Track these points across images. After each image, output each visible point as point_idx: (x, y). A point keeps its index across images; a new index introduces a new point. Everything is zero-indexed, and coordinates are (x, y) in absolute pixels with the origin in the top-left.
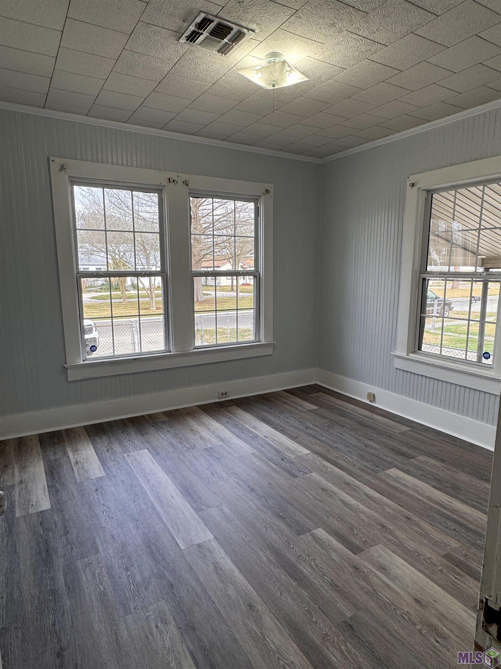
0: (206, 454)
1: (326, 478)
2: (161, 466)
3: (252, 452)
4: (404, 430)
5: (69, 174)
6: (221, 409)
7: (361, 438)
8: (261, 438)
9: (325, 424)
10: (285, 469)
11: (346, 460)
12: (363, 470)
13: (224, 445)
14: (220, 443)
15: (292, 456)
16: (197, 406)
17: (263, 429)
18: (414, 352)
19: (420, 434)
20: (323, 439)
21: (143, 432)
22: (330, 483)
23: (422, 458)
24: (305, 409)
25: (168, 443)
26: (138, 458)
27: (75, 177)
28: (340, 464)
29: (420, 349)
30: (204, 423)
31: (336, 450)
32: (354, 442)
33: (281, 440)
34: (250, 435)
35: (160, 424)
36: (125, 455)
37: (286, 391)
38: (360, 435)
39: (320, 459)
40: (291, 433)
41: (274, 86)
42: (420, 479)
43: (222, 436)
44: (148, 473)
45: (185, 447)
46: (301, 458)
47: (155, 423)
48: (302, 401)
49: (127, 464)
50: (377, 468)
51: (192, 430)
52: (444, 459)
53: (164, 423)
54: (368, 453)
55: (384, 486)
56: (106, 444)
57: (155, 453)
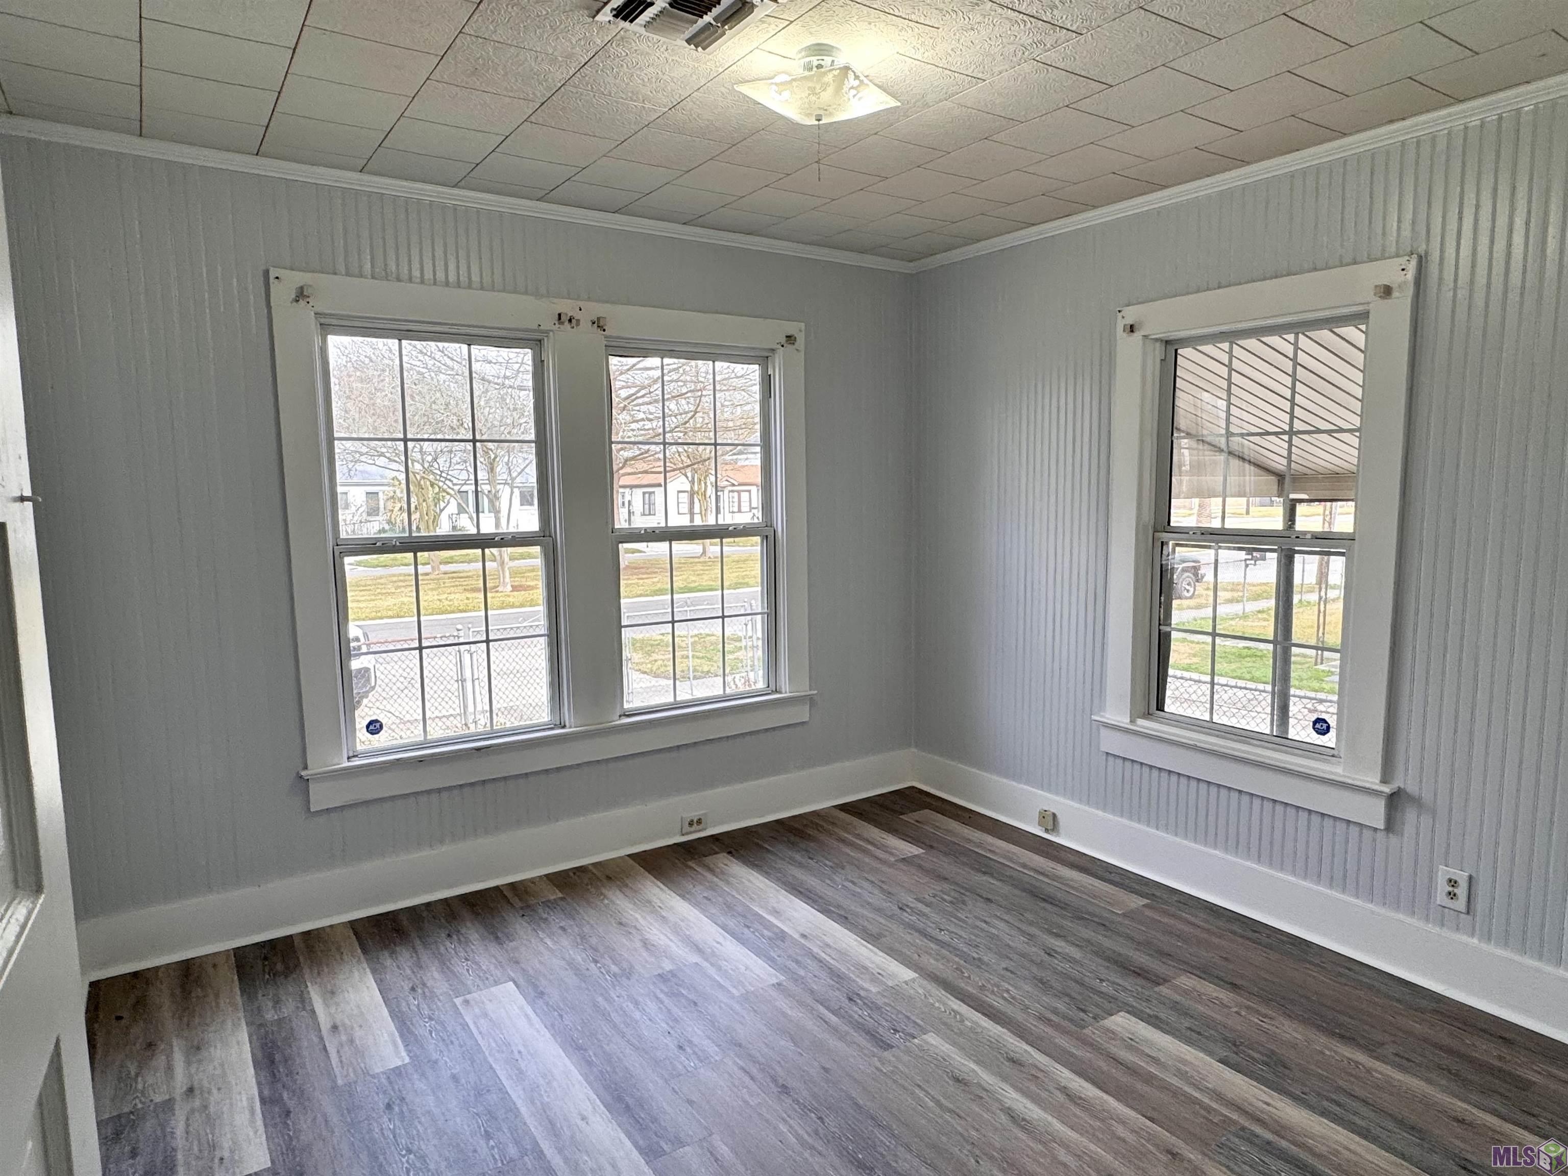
0: (662, 991)
1: (962, 1048)
2: (551, 1027)
3: (775, 981)
4: (1133, 906)
5: (318, 309)
6: (690, 863)
7: (1033, 930)
8: (795, 942)
9: (946, 897)
10: (860, 1027)
11: (1005, 995)
12: (1048, 1022)
13: (705, 964)
14: (694, 958)
15: (874, 990)
16: (629, 856)
17: (796, 914)
18: (1148, 715)
19: (1173, 916)
20: (944, 937)
21: (500, 935)
22: (975, 1061)
23: (1187, 981)
24: (891, 854)
25: (563, 963)
26: (489, 1007)
27: (331, 315)
28: (991, 1006)
29: (1160, 707)
30: (649, 902)
31: (979, 967)
32: (1019, 942)
33: (844, 945)
34: (766, 932)
35: (540, 911)
36: (458, 1001)
37: (844, 808)
38: (1031, 924)
39: (942, 993)
40: (866, 923)
41: (819, 120)
42: (1189, 1042)
43: (697, 937)
44: (520, 1052)
45: (608, 972)
46: (896, 992)
47: (528, 906)
48: (884, 835)
49: (465, 1026)
50: (1082, 1014)
51: (621, 924)
52: (1239, 982)
53: (550, 905)
54: (1055, 971)
55: (1103, 1065)
56: (409, 972)
57: (533, 994)
